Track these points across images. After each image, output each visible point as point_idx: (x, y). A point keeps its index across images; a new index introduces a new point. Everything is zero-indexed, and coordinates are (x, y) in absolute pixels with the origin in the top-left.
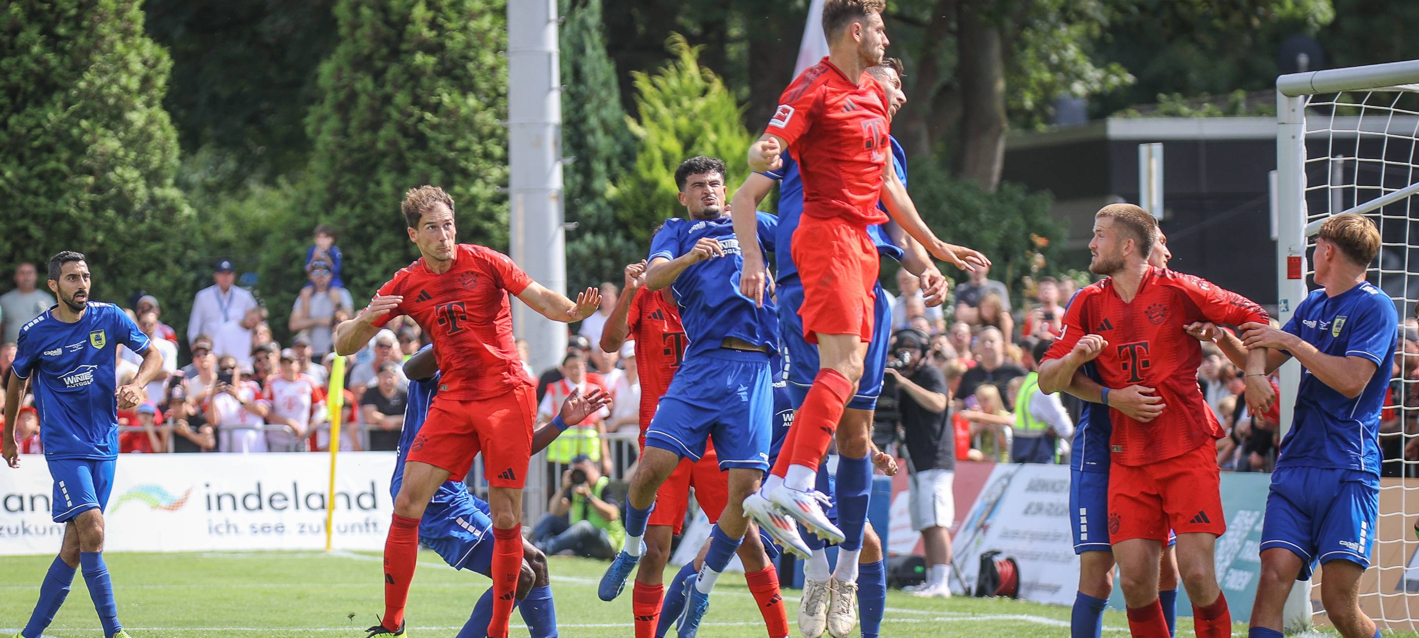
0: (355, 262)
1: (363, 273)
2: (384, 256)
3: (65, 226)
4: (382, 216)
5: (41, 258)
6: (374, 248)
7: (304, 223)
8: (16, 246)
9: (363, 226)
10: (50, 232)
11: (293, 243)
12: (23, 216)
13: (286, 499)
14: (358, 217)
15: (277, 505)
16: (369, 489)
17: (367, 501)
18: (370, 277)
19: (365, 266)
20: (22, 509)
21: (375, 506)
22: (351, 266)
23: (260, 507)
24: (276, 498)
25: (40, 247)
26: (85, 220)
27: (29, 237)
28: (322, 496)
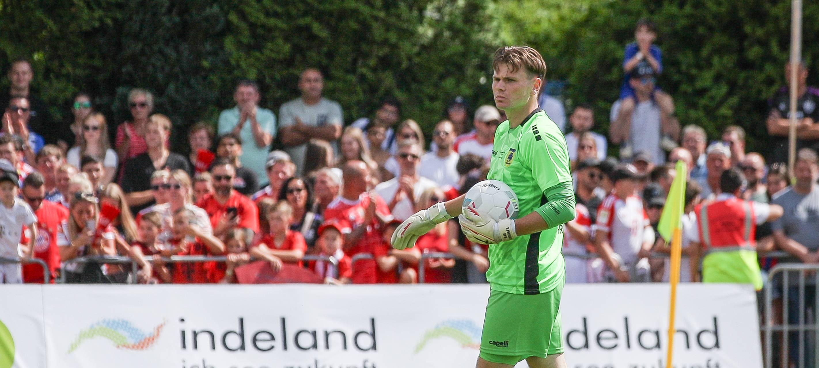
0: (684, 68)
1: (691, 79)
2: (716, 60)
3: (353, 25)
4: (715, 16)
5: (325, 61)
6: (705, 52)
7: (623, 23)
8: (297, 49)
9: (693, 27)
10: (334, 31)
11: (612, 45)
12: (305, 14)
13: (616, 337)
14: (687, 16)
15: (604, 343)
16: (711, 326)
17: (708, 340)
18: (700, 84)
19: (694, 71)
20: (315, 346)
21: (717, 345)
22: (679, 72)
23: (586, 346)
24: (604, 335)
25: (325, 49)
26: (376, 18)
27: (313, 37)
28: (657, 333)
